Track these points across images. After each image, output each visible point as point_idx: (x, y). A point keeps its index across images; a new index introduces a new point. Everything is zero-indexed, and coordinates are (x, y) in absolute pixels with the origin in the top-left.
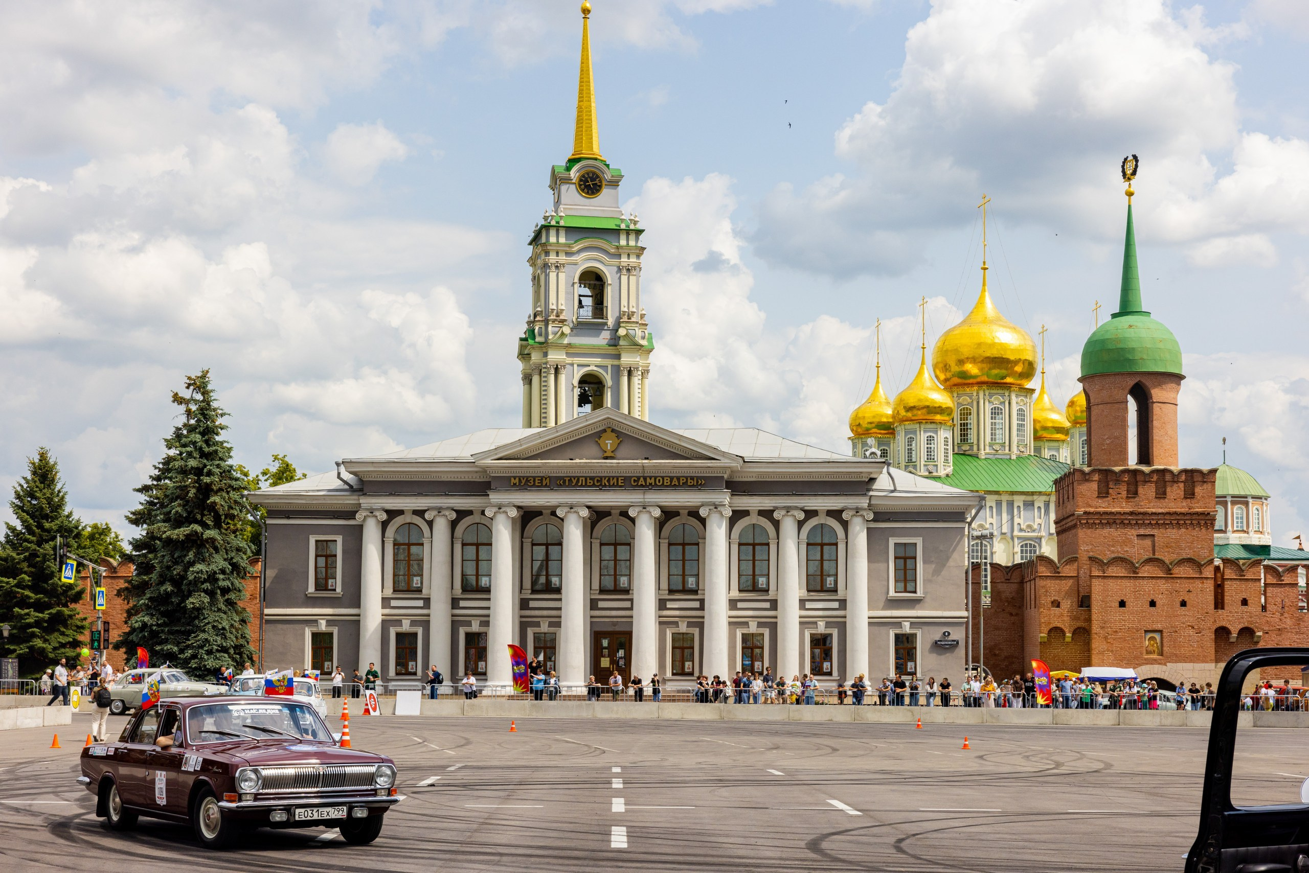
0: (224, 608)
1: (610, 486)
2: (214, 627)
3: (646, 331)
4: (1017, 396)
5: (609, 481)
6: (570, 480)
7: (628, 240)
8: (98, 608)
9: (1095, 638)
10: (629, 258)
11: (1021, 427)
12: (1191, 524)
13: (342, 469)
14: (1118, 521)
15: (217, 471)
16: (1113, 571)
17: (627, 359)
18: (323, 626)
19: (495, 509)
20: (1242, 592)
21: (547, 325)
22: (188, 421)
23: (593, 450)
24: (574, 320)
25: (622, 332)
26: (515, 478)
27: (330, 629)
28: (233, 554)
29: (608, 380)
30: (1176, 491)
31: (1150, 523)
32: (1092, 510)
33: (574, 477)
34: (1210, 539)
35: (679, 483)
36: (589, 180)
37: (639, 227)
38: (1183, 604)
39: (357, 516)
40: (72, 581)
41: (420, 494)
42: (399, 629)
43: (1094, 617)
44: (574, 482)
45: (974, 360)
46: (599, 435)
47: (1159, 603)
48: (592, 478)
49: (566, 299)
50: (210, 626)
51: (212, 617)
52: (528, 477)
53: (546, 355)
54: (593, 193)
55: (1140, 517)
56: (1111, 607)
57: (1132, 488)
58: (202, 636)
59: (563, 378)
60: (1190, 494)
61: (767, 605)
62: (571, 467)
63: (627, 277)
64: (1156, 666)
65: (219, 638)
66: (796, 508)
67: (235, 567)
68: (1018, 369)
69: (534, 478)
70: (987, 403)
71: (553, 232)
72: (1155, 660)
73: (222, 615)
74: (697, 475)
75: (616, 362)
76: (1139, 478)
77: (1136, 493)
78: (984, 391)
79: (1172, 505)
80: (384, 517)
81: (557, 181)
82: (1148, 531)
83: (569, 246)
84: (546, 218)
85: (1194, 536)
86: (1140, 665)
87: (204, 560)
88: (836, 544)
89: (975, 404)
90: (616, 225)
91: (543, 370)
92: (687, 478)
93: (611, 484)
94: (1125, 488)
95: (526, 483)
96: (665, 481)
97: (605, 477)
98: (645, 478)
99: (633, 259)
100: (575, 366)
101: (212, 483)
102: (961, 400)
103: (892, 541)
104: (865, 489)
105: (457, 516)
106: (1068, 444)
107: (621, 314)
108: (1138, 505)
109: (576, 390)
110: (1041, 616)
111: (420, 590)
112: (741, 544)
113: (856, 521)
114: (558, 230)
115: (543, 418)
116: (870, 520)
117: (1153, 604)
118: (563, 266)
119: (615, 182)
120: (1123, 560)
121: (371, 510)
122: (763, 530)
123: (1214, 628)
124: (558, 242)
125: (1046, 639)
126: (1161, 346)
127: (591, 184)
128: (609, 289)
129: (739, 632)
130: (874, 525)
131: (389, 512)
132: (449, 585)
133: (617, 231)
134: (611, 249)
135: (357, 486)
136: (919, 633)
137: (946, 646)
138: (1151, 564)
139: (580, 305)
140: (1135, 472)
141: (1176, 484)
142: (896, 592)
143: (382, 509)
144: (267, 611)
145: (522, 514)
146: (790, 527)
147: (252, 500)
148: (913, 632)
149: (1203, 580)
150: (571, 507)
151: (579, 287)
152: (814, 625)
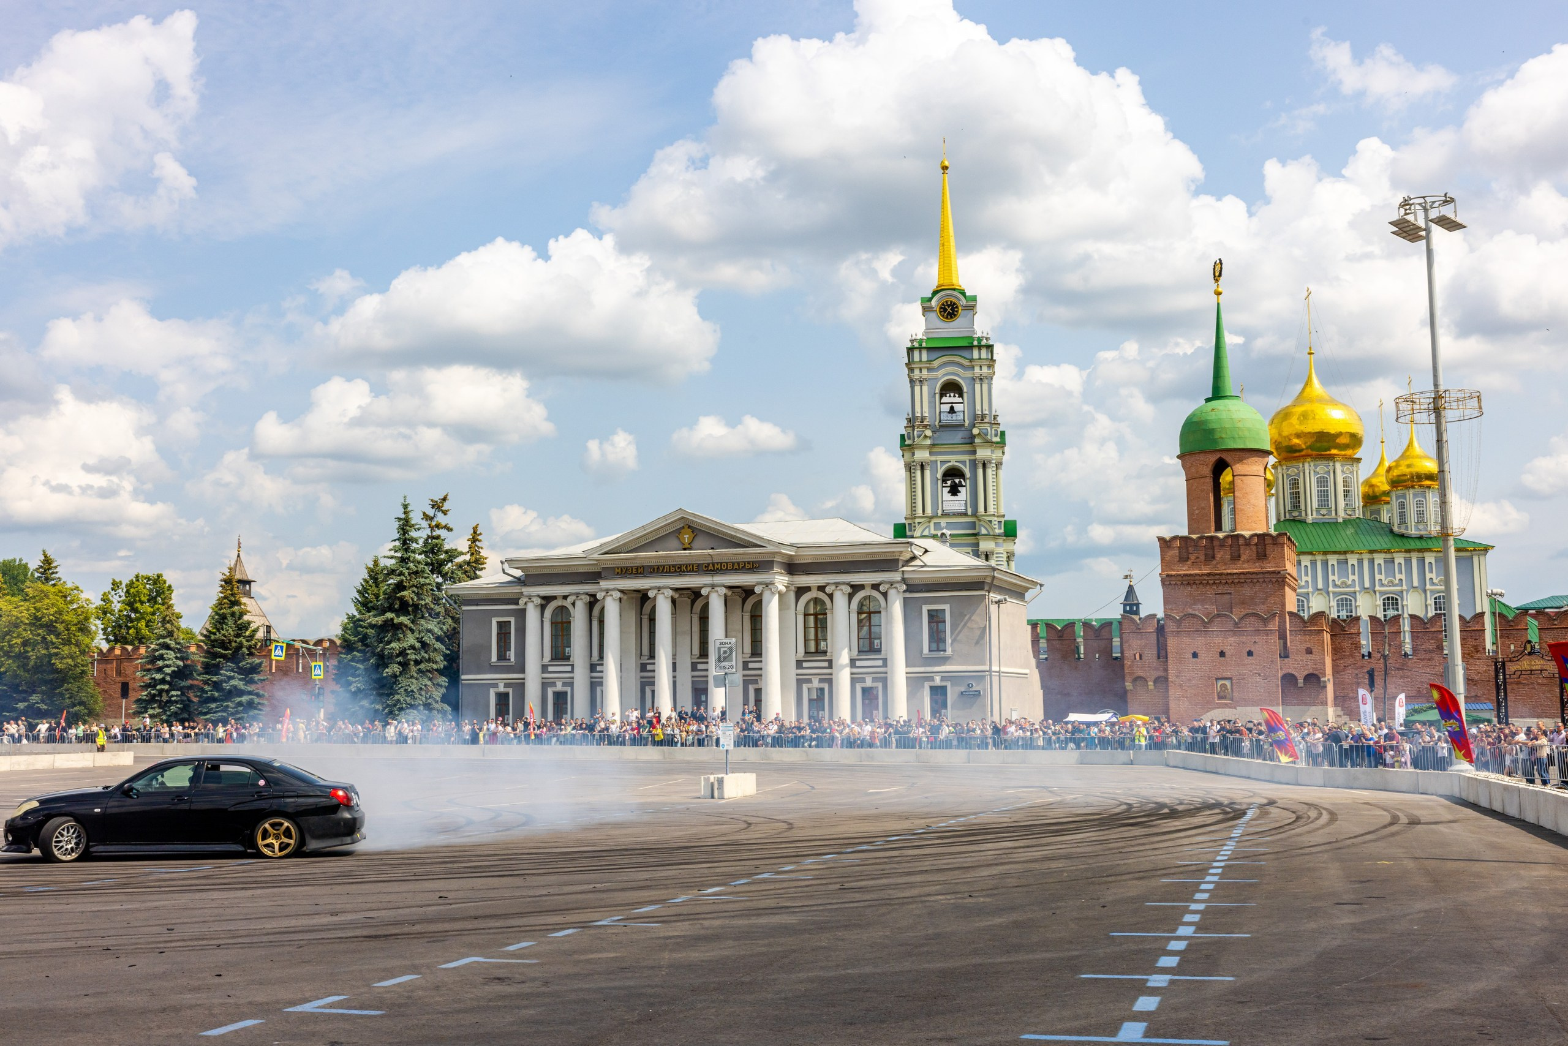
0: (415, 675)
1: (687, 571)
2: (406, 690)
3: (999, 430)
4: (1342, 466)
5: (686, 567)
6: (658, 568)
7: (980, 354)
8: (313, 677)
9: (1171, 686)
10: (981, 370)
11: (1346, 493)
12: (1264, 581)
13: (506, 566)
14: (1197, 582)
15: (406, 572)
16: (1187, 625)
17: (983, 453)
18: (501, 688)
19: (603, 594)
20: (1306, 641)
21: (913, 430)
22: (432, 533)
23: (674, 542)
24: (937, 423)
25: (975, 431)
26: (618, 568)
27: (506, 690)
28: (423, 634)
29: (968, 474)
30: (1247, 554)
31: (1227, 583)
32: (1173, 573)
33: (661, 566)
35: (739, 567)
36: (946, 306)
37: (990, 343)
38: (1250, 653)
39: (520, 602)
40: (283, 658)
41: (563, 584)
42: (555, 689)
43: (1170, 667)
44: (661, 569)
45: (1299, 436)
46: (679, 531)
47: (1228, 654)
48: (674, 566)
49: (929, 407)
50: (402, 690)
51: (403, 681)
52: (627, 567)
53: (913, 454)
54: (951, 317)
55: (1218, 577)
56: (1185, 658)
57: (1210, 552)
58: (397, 697)
59: (927, 473)
60: (1262, 556)
61: (826, 664)
62: (655, 557)
63: (980, 385)
64: (1226, 710)
65: (408, 699)
66: (844, 583)
67: (424, 645)
68: (1342, 440)
69: (632, 567)
71: (916, 354)
72: (1226, 704)
73: (414, 681)
74: (752, 560)
75: (972, 457)
76: (1216, 543)
77: (1213, 557)
78: (1309, 462)
79: (1246, 566)
80: (538, 601)
81: (926, 310)
82: (1227, 589)
83: (929, 361)
84: (912, 341)
85: (1266, 593)
86: (1211, 708)
87: (399, 640)
88: (880, 612)
90: (969, 343)
91: (912, 467)
92: (745, 562)
93: (689, 570)
94: (1202, 553)
95: (625, 572)
96: (729, 566)
97: (684, 565)
98: (713, 564)
99: (985, 369)
100: (939, 463)
101: (402, 581)
102: (1289, 472)
103: (925, 609)
104: (900, 565)
105: (592, 599)
106: (1389, 506)
107: (975, 416)
108: (1215, 567)
109: (940, 482)
110: (1126, 668)
111: (568, 658)
112: (806, 615)
113: (892, 593)
114: (920, 351)
115: (913, 507)
116: (904, 591)
117: (1222, 654)
118: (926, 379)
119: (971, 307)
120: (1194, 616)
121: (530, 597)
122: (823, 603)
123: (1280, 675)
124: (921, 361)
125: (1131, 688)
126: (1240, 425)
127: (949, 311)
128: (965, 395)
129: (805, 687)
130: (908, 595)
131: (544, 598)
132: (587, 653)
133: (970, 348)
134: (966, 363)
135: (522, 579)
136: (948, 684)
137: (972, 696)
138: (1219, 619)
139: (952, 411)
140: (1212, 538)
141: (1248, 548)
142: (930, 651)
143: (538, 596)
144: (463, 677)
145: (640, 595)
146: (840, 600)
147: (450, 593)
148: (944, 684)
149: (1268, 632)
150: (659, 589)
151: (941, 396)
152: (863, 680)
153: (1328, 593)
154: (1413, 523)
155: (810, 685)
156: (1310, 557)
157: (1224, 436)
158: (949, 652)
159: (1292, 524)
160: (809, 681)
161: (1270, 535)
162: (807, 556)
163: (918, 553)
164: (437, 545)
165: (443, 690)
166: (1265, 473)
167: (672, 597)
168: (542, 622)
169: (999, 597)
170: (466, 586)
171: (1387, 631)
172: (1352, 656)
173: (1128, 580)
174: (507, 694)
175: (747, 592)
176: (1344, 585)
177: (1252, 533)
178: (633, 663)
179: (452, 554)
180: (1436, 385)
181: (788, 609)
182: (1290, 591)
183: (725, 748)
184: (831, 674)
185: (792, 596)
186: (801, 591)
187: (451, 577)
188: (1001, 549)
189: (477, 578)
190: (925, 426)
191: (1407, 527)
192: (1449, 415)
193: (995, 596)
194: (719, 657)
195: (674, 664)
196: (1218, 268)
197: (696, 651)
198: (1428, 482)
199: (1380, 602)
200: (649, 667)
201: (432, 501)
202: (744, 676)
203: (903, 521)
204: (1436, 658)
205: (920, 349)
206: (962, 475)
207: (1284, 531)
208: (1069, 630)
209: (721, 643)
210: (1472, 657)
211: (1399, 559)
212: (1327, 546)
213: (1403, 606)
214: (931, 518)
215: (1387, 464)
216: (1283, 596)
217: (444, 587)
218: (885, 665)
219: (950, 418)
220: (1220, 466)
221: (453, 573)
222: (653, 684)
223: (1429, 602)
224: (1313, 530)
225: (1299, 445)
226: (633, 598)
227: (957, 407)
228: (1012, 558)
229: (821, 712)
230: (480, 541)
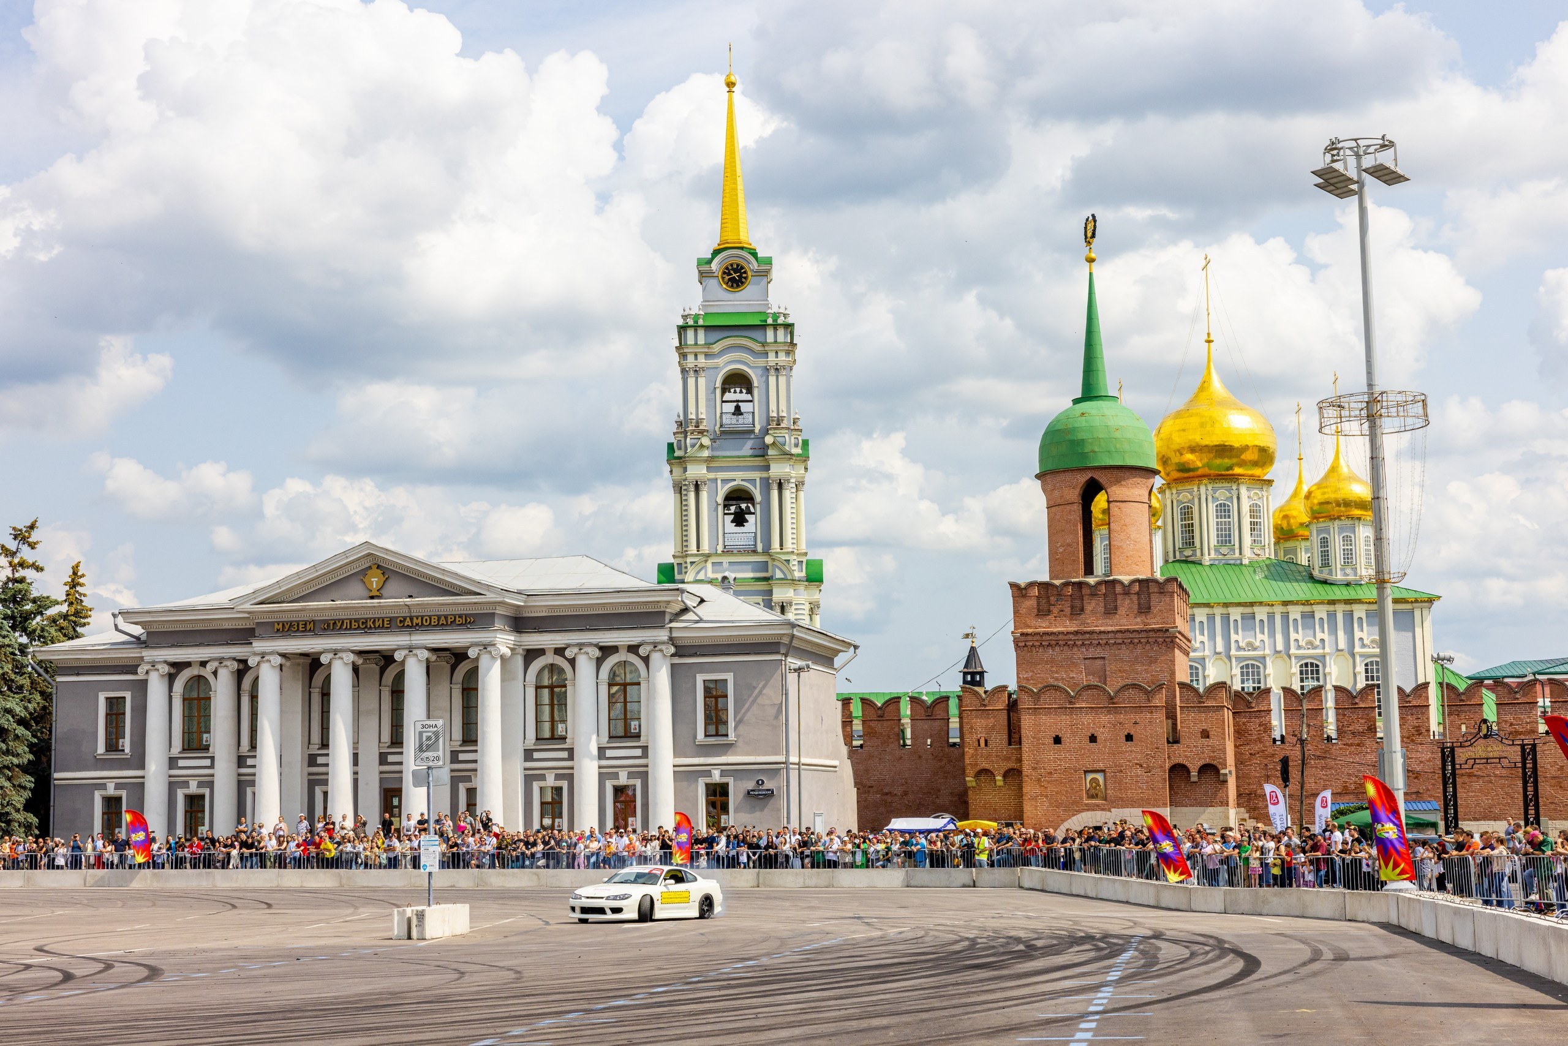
1: (375, 628)
3: (800, 438)
4: (1248, 489)
5: (374, 622)
6: (334, 624)
7: (775, 336)
9: (1026, 781)
10: (777, 357)
11: (1254, 526)
12: (1148, 642)
13: (120, 619)
14: (1061, 643)
16: (1047, 700)
17: (778, 470)
18: (111, 791)
19: (258, 659)
20: (1201, 721)
21: (685, 437)
22: (13, 573)
23: (357, 588)
24: (717, 428)
25: (769, 440)
26: (278, 623)
27: (118, 793)
29: (758, 498)
30: (1126, 605)
31: (1099, 644)
32: (1030, 631)
33: (339, 620)
34: (1171, 661)
35: (447, 621)
36: (732, 272)
37: (790, 321)
38: (1129, 738)
39: (139, 670)
41: (200, 645)
42: (187, 791)
43: (1025, 756)
44: (339, 625)
45: (1193, 449)
46: (364, 572)
47: (1100, 738)
48: (356, 620)
49: (707, 406)
52: (291, 622)
53: (685, 470)
54: (738, 286)
55: (1088, 636)
56: (1043, 744)
57: (1077, 603)
59: (704, 495)
60: (1144, 609)
61: (565, 755)
62: (331, 609)
63: (775, 377)
64: (1099, 813)
66: (591, 645)
68: (1248, 456)
69: (298, 623)
70: (1210, 498)
71: (690, 333)
72: (1098, 806)
74: (466, 612)
75: (764, 475)
76: (1086, 591)
77: (1082, 610)
78: (1206, 485)
79: (1124, 621)
80: (166, 669)
81: (704, 275)
82: (1099, 652)
83: (708, 344)
84: (685, 317)
85: (1151, 657)
86: (1079, 812)
88: (639, 684)
89: (1196, 501)
90: (761, 321)
91: (684, 488)
92: (455, 616)
93: (377, 626)
94: (1068, 604)
95: (290, 628)
96: (433, 621)
97: (370, 619)
98: (411, 619)
99: (782, 357)
100: (719, 482)
102: (1181, 497)
104: (667, 620)
105: (241, 667)
106: (1308, 543)
107: (769, 420)
108: (1083, 624)
109: (720, 508)
110: (967, 757)
111: (206, 748)
112: (538, 688)
113: (656, 657)
114: (696, 331)
115: (684, 541)
116: (672, 655)
117: (1093, 739)
118: (703, 369)
119: (764, 273)
120: (1057, 688)
121: (153, 664)
122: (561, 671)
123: (1167, 766)
124: (696, 344)
125: (974, 784)
126: (1118, 435)
127: (735, 277)
128: (756, 392)
129: (536, 786)
130: (677, 660)
131: (173, 665)
132: (234, 741)
133: (763, 327)
134: (757, 347)
135: (143, 638)
136: (730, 781)
137: (760, 796)
138: (1089, 692)
139: (738, 411)
140: (1080, 585)
141: (1126, 597)
142: (706, 736)
143: (166, 662)
144: (56, 775)
145: (308, 661)
146: (585, 666)
147: (40, 657)
148: (724, 780)
149: (1152, 709)
150: (336, 652)
151: (724, 391)
152: (616, 776)
153: (1229, 658)
154: (1339, 566)
155: (542, 784)
156: (1207, 610)
157: (1096, 449)
158: (732, 736)
159: (1184, 565)
160: (542, 777)
161: (1156, 581)
162: (540, 608)
163: (691, 603)
164: (20, 591)
165: (27, 794)
166: (1150, 499)
167: (353, 663)
168: (170, 697)
169: (799, 663)
170: (62, 649)
171: (1305, 707)
172: (1260, 740)
173: (969, 640)
174: (119, 799)
175: (458, 656)
176: (1251, 646)
177: (1133, 578)
178: (297, 756)
179: (42, 604)
180: (1370, 385)
181: (513, 679)
182: (1181, 654)
183: (428, 870)
184: (572, 768)
185: (519, 661)
186: (531, 655)
187: (42, 637)
188: (799, 598)
189: (78, 636)
190: (702, 432)
191: (1331, 570)
192: (1387, 424)
193: (794, 662)
194: (421, 746)
195: (356, 756)
196: (1090, 227)
197: (386, 737)
198: (1357, 512)
199: (1296, 670)
200: (320, 760)
201: (14, 529)
202: (452, 771)
203: (672, 560)
204: (1368, 742)
205: (696, 327)
206: (750, 499)
207: (1173, 575)
208: (891, 707)
209: (424, 726)
210: (1413, 741)
211: (1321, 612)
212: (1228, 595)
213: (1325, 675)
214: (708, 556)
215: (1305, 489)
216: (1173, 661)
217: (31, 649)
218: (645, 755)
219: (734, 421)
220: (1092, 489)
221: (43, 630)
222: (325, 782)
223: (1358, 669)
224: (1211, 574)
225: (1194, 462)
226: (299, 664)
227: (744, 407)
228: (816, 611)
229: (557, 820)
230: (82, 585)
